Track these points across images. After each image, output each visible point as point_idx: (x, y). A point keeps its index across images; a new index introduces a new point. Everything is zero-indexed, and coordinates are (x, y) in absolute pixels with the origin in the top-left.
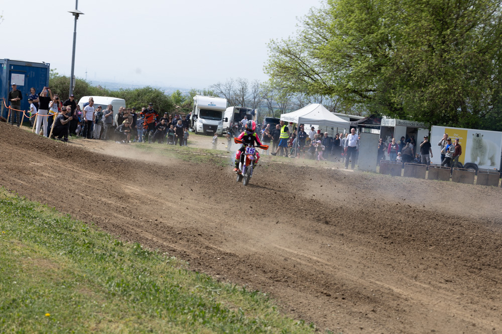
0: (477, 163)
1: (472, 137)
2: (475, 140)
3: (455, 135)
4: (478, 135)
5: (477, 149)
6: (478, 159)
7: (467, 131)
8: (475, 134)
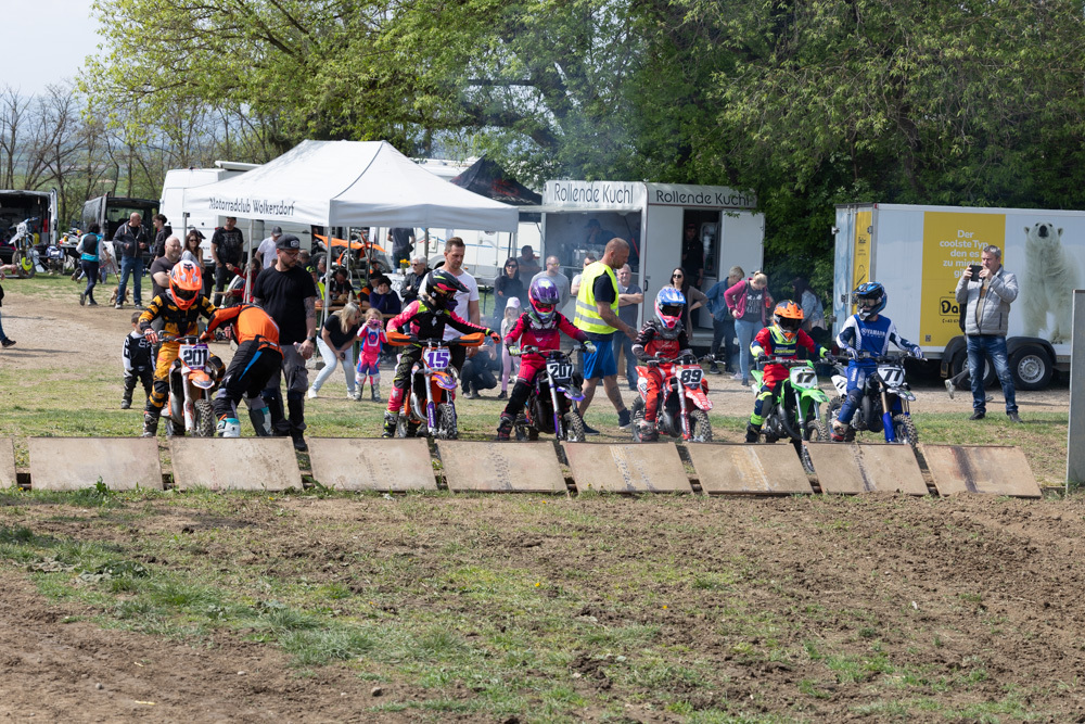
0: (1045, 335)
1: (1024, 238)
2: (1032, 248)
3: (962, 233)
4: (1043, 232)
5: (1043, 282)
6: (1051, 320)
7: (1004, 216)
8: (1032, 227)
